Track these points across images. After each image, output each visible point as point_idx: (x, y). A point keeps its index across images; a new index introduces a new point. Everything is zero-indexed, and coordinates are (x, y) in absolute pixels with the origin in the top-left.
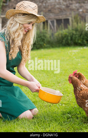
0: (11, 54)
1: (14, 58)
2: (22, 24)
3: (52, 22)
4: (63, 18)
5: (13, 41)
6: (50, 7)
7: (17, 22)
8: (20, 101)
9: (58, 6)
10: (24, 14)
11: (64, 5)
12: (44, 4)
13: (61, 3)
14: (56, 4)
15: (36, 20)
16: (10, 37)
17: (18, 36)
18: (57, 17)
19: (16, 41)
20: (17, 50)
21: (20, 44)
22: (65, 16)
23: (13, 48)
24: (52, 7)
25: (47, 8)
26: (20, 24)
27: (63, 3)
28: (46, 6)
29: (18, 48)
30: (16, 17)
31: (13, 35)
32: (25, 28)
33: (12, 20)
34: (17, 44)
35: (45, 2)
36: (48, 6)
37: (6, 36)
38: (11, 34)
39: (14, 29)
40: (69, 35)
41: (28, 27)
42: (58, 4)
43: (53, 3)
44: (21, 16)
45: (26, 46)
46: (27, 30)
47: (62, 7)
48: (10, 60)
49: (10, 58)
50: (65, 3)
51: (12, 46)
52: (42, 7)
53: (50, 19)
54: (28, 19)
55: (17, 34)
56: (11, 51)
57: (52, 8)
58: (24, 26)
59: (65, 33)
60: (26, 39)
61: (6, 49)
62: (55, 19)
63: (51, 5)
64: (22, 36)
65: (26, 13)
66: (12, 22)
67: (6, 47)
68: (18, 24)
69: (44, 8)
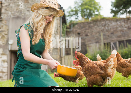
0: (34, 40)
1: (36, 43)
2: (44, 16)
3: (115, 44)
4: (125, 39)
5: (36, 29)
6: (112, 30)
7: (40, 14)
8: (43, 79)
9: (120, 29)
10: (46, 8)
11: (126, 27)
12: (107, 28)
13: (123, 26)
14: (118, 27)
15: (56, 14)
16: (34, 27)
17: (41, 26)
18: (120, 39)
19: (38, 30)
20: (40, 37)
21: (42, 32)
22: (127, 37)
23: (36, 35)
24: (115, 29)
25: (110, 31)
26: (43, 15)
27: (124, 25)
28: (108, 29)
29: (40, 36)
30: (40, 10)
31: (37, 25)
32: (46, 19)
33: (36, 12)
34: (40, 32)
35: (108, 25)
36: (110, 29)
37: (30, 25)
38: (34, 24)
39: (38, 19)
40: (129, 53)
41: (49, 19)
42: (120, 27)
43: (115, 26)
44: (44, 9)
45: (48, 35)
46: (48, 22)
47: (124, 29)
48: (33, 45)
49: (33, 43)
50: (127, 26)
51: (35, 34)
52: (105, 30)
53: (113, 41)
54: (49, 12)
55: (40, 23)
56: (34, 37)
57: (115, 31)
58: (46, 18)
59: (125, 52)
60: (48, 29)
61: (30, 36)
62: (117, 40)
63: (113, 28)
64: (44, 26)
65: (48, 7)
66: (36, 14)
67: (30, 34)
68: (41, 16)
69: (107, 31)
